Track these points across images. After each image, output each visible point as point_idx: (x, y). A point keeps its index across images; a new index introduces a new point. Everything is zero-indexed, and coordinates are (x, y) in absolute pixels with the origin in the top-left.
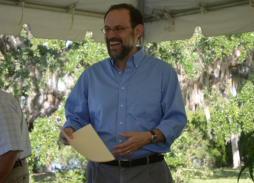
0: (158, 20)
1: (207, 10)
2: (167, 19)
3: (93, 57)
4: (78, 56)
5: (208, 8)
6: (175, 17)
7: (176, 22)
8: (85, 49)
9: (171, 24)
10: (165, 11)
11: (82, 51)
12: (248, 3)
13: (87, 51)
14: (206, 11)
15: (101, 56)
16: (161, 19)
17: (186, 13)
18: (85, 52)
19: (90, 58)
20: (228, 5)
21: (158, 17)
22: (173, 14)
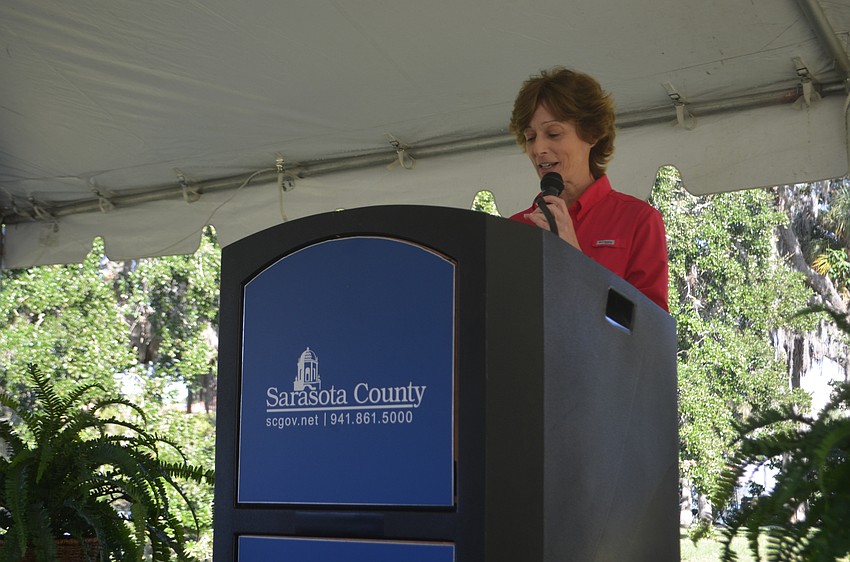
0: (26, 221)
1: (114, 204)
2: (40, 220)
3: (44, 298)
4: (14, 294)
5: (116, 202)
6: (58, 217)
7: (62, 225)
8: (28, 280)
9: (52, 229)
10: (34, 202)
11: (23, 283)
12: (181, 195)
13: (33, 283)
14: (112, 206)
15: (61, 296)
16: (32, 219)
17: (78, 209)
18: (29, 287)
19: (38, 300)
20: (150, 197)
21: (24, 214)
22: (55, 210)
